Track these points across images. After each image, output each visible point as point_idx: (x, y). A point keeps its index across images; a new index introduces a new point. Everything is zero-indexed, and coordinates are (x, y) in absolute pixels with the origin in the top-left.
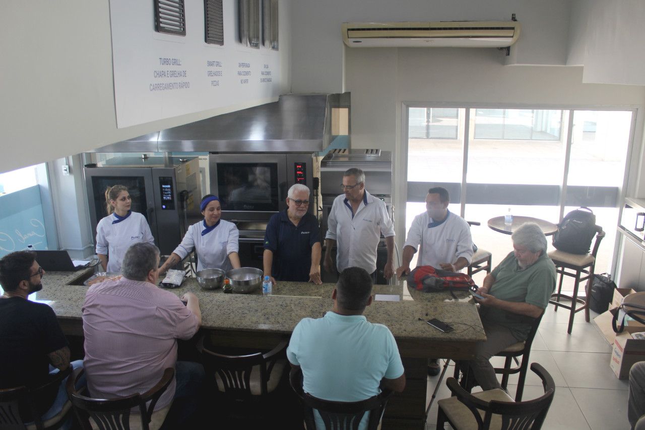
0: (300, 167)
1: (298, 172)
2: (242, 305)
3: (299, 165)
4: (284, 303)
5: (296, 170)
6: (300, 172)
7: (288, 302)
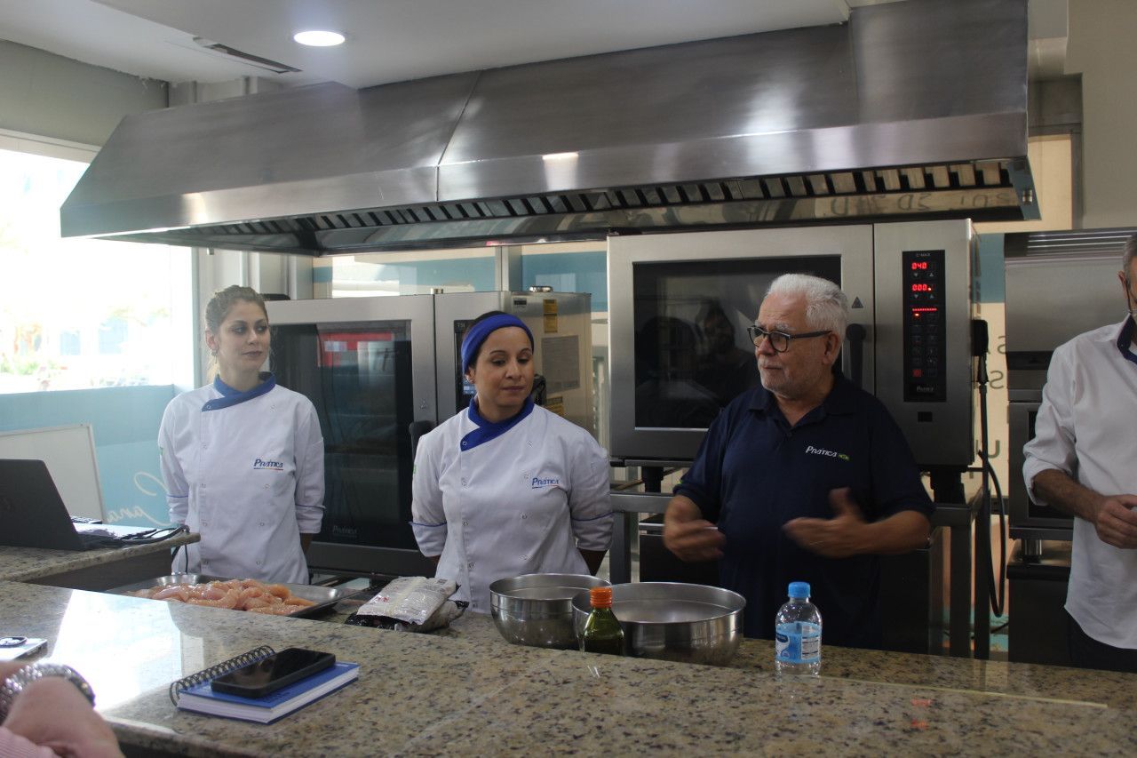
0: (924, 266)
1: (915, 287)
2: (655, 706)
3: (920, 260)
4: (896, 715)
5: (908, 278)
6: (924, 287)
7: (921, 714)
